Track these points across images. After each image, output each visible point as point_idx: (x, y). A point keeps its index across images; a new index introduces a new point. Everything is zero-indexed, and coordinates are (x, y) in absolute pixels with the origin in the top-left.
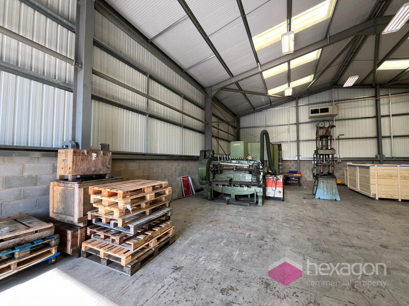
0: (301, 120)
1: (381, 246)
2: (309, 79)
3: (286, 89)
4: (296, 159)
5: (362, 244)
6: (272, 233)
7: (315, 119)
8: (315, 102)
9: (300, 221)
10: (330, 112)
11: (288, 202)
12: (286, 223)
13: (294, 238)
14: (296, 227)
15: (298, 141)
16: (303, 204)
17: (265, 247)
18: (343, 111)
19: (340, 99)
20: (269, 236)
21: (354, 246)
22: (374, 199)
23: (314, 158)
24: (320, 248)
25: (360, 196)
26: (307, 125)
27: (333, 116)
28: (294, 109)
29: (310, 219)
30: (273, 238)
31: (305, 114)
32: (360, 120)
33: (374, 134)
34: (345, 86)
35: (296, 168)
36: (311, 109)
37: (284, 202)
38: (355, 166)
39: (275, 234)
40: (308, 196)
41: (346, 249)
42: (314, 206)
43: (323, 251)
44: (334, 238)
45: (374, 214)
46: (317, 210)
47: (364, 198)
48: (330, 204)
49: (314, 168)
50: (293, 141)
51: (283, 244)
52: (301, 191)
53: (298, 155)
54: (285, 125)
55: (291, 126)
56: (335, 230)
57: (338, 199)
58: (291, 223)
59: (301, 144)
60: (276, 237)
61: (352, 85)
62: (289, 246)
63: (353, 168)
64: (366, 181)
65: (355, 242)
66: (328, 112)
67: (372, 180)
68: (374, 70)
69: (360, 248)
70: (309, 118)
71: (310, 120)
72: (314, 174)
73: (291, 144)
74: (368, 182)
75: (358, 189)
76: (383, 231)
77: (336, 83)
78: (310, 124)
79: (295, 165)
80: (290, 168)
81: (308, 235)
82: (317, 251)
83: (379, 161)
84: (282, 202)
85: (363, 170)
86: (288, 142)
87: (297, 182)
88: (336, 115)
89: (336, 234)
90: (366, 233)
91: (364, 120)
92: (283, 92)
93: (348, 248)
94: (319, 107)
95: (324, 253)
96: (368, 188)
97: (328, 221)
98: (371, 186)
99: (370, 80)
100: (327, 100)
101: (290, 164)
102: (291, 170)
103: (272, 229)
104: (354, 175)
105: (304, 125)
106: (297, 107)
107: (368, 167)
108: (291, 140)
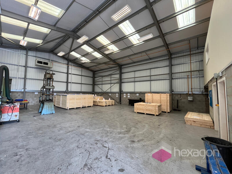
0: (29, 65)
1: (78, 127)
2: (38, 41)
3: (22, 40)
4: (23, 91)
5: (72, 129)
6: (22, 147)
7: (39, 67)
8: (40, 56)
9: (38, 131)
10: (49, 66)
11: (22, 121)
12: (30, 135)
13: (41, 141)
14: (39, 135)
15: (25, 79)
16: (35, 120)
17: (23, 158)
18: (54, 66)
19: (54, 60)
20: (21, 150)
21: (70, 131)
22: (67, 109)
23: (41, 90)
24: (58, 139)
25: (62, 109)
26: (33, 69)
27: (49, 68)
28: (24, 56)
29: (45, 127)
30: (25, 149)
31: (32, 62)
32: (61, 73)
33: (66, 81)
34: (58, 55)
35: (21, 97)
36: (37, 60)
37: (20, 122)
38: (60, 95)
39: (26, 146)
40: (36, 114)
41: (69, 134)
42: (43, 119)
43: (60, 140)
44: (61, 132)
45: (70, 116)
46: (46, 121)
47: (64, 110)
48: (51, 116)
49: (41, 96)
50: (21, 78)
51: (35, 149)
52: (29, 112)
53: (25, 88)
54: (15, 65)
55: (20, 67)
56: (60, 128)
57: (54, 112)
58: (34, 134)
59: (28, 81)
60: (27, 147)
61: (61, 55)
62: (41, 148)
63: (59, 96)
64: (65, 102)
65: (70, 129)
66: (48, 65)
67: (67, 101)
68: (69, 53)
69: (72, 131)
70: (35, 65)
71: (35, 66)
72: (40, 100)
73: (19, 80)
74: (66, 102)
75: (61, 106)
76: (76, 121)
77: (53, 51)
78: (35, 69)
79: (21, 95)
80: (17, 97)
81: (48, 136)
82: (57, 141)
83: (67, 93)
84: (18, 123)
85: (64, 96)
86: (16, 78)
87: (23, 107)
88: (51, 68)
89: (61, 129)
90: (71, 124)
91: (63, 73)
92: (19, 41)
93: (69, 133)
94: (43, 61)
95: (61, 141)
96: (65, 105)
97: (54, 125)
98: (67, 104)
99: (66, 56)
100: (47, 58)
101: (17, 95)
102: (17, 99)
103: (20, 144)
104: (59, 99)
105: (31, 68)
106: (27, 55)
107: (66, 95)
108: (20, 77)
